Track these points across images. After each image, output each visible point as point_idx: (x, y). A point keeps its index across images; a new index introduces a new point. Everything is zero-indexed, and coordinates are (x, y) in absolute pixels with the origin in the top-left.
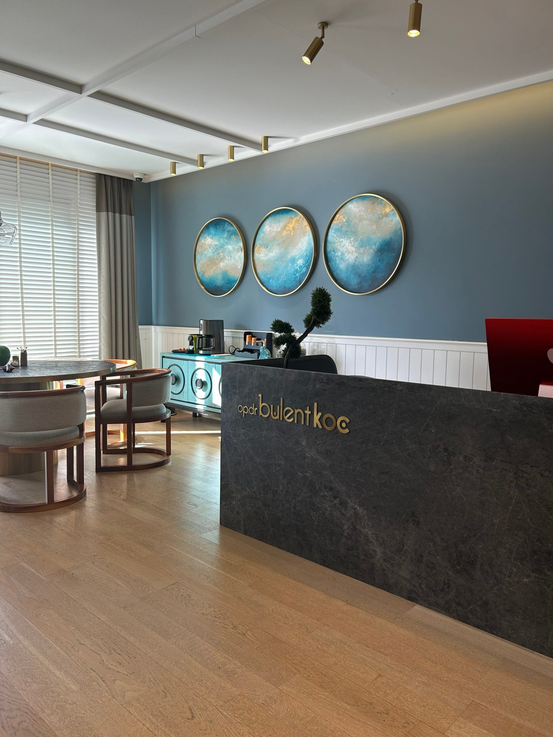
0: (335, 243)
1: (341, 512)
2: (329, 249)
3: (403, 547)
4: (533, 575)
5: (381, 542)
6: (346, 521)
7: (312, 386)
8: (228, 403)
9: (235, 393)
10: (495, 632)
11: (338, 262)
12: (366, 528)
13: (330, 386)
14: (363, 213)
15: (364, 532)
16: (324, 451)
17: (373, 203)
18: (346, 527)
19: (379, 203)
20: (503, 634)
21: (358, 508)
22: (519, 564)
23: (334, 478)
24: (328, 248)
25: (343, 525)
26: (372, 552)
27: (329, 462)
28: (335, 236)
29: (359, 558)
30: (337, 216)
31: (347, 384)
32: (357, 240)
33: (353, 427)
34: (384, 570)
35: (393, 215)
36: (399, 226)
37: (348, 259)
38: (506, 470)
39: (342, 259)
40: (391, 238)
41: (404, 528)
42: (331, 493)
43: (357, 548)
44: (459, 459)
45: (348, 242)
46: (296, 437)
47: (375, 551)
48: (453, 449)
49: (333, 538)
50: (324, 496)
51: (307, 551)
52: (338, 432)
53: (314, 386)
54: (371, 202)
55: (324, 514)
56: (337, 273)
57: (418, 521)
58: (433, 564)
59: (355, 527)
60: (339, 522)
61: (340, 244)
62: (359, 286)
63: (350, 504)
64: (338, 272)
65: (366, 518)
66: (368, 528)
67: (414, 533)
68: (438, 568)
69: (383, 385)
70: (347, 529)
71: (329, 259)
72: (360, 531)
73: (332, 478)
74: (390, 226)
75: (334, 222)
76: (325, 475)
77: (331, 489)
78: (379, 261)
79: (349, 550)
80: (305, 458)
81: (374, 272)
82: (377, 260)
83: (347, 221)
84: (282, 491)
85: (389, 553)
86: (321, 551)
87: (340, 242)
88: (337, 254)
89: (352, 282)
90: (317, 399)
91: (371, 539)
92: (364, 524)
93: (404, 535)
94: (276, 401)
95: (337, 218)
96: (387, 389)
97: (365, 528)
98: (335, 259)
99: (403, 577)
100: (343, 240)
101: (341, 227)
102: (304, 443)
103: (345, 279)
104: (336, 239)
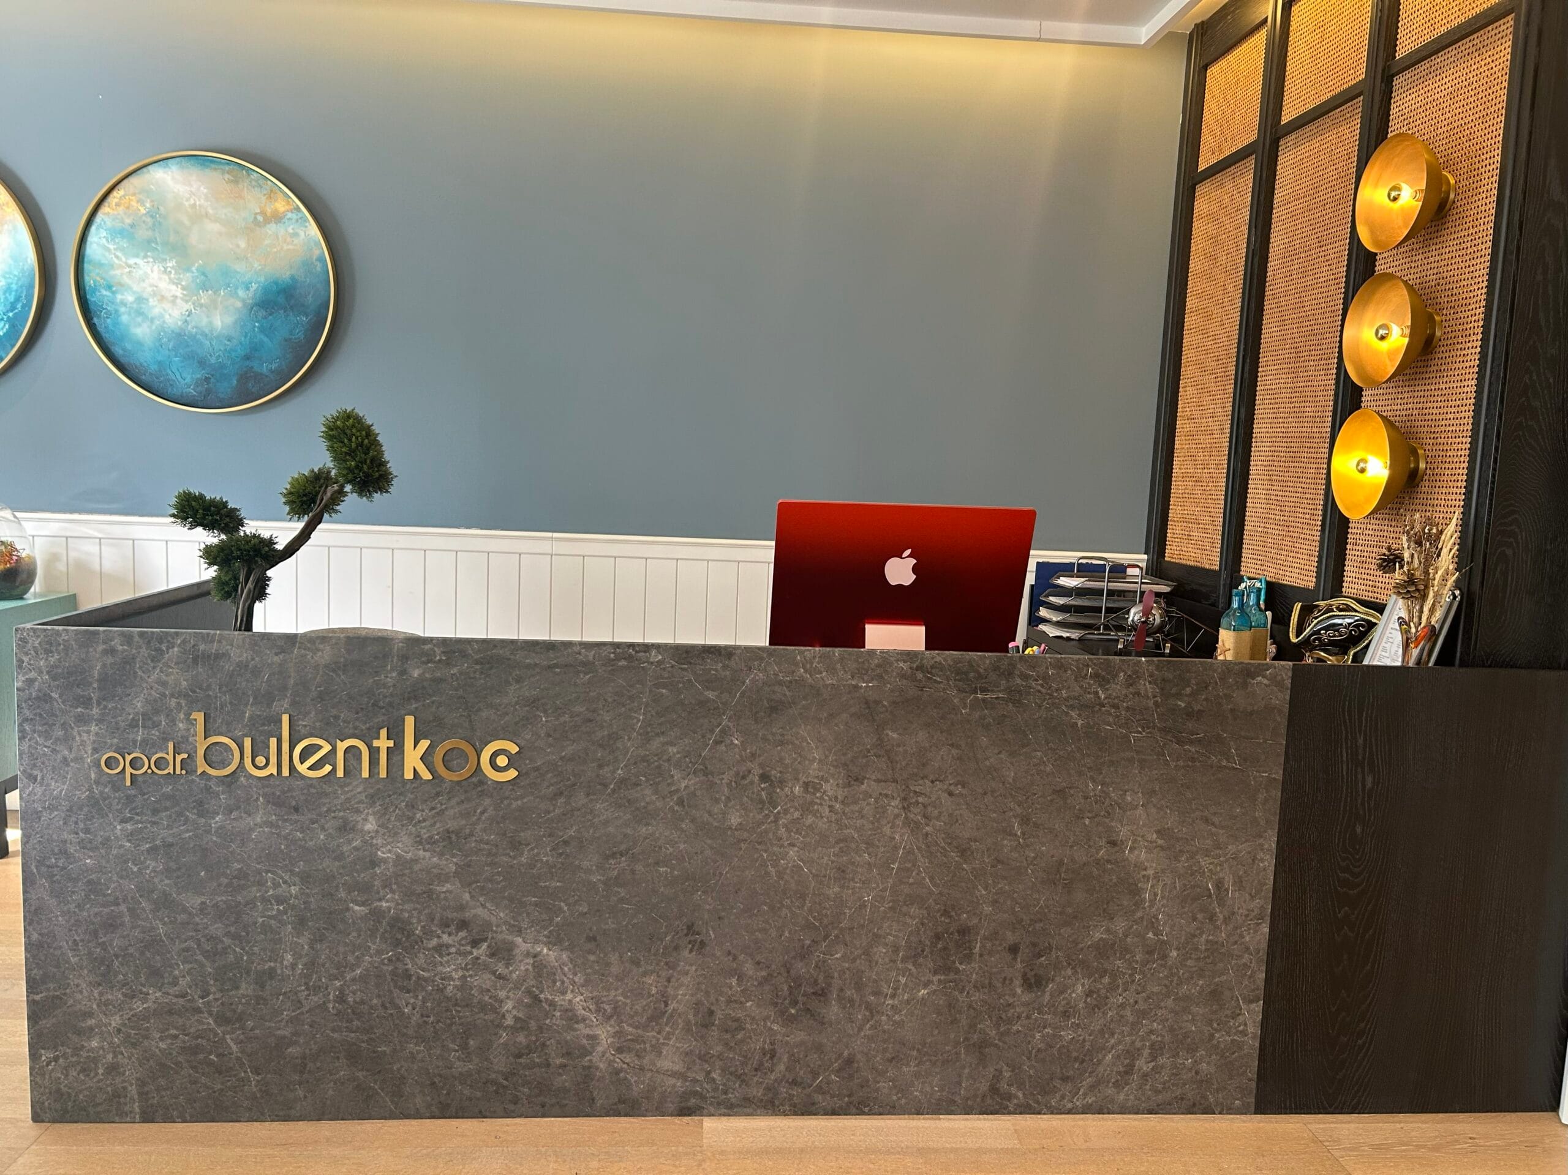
0: (112, 266)
1: (494, 973)
2: (91, 278)
3: (666, 1005)
4: (935, 979)
5: (609, 1011)
6: (508, 992)
7: (394, 675)
8: (54, 751)
9: (81, 720)
10: (866, 1110)
11: (124, 318)
12: (569, 992)
13: (454, 671)
14: (202, 201)
15: (563, 1003)
16: (438, 834)
17: (236, 182)
18: (509, 1005)
19: (254, 183)
20: (881, 1107)
21: (545, 950)
22: (910, 966)
23: (472, 897)
24: (87, 278)
25: (502, 1001)
26: (585, 1041)
27: (455, 860)
28: (111, 247)
29: (548, 1065)
30: (116, 194)
31: (510, 659)
32: (188, 270)
33: (528, 762)
34: (617, 1072)
35: (297, 221)
36: (317, 252)
37: (161, 316)
38: (886, 796)
39: (139, 313)
40: (293, 278)
41: (667, 964)
42: (462, 934)
43: (544, 1045)
44: (792, 792)
45: (156, 268)
46: (341, 814)
47: (593, 1038)
48: (781, 772)
49: (472, 1042)
50: (440, 949)
51: (387, 1099)
52: (483, 780)
53: (403, 672)
54: (227, 176)
55: (441, 990)
56: (124, 350)
57: (702, 942)
58: (737, 1020)
59: (536, 998)
60: (487, 998)
61: (130, 272)
62: (199, 389)
63: (522, 945)
64: (129, 346)
65: (569, 969)
66: (572, 991)
67: (694, 968)
68: (748, 1026)
69: (612, 656)
70: (514, 1007)
71: (92, 307)
72: (552, 1004)
73: (467, 896)
74: (291, 247)
75: (105, 209)
76: (442, 896)
77: (463, 924)
78: (262, 330)
79: (519, 1056)
80: (374, 863)
81: (247, 358)
82: (255, 326)
83: (151, 214)
84: (293, 966)
85: (630, 1029)
86: (433, 1084)
87: (130, 266)
88: (119, 297)
89: (178, 377)
90: (414, 706)
91: (583, 1012)
92: (563, 982)
93: (669, 981)
94: (263, 725)
95: (116, 200)
96: (623, 663)
97: (564, 993)
98: (116, 311)
99: (668, 1071)
100: (139, 261)
101: (132, 226)
102: (371, 826)
103: (153, 368)
104: (117, 257)
